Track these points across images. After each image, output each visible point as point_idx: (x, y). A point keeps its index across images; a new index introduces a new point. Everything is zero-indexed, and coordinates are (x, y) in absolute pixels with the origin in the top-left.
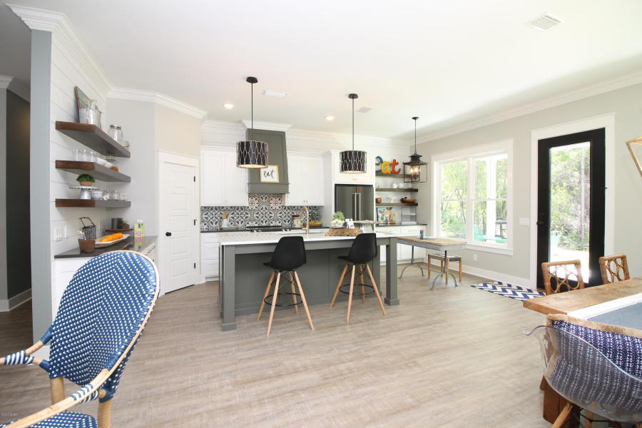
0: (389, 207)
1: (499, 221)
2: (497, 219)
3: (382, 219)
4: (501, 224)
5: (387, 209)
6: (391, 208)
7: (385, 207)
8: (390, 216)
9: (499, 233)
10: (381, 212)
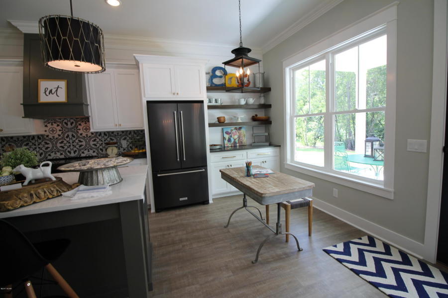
0: (238, 127)
1: (369, 138)
2: (367, 137)
3: (229, 140)
4: (372, 142)
5: (236, 129)
6: (240, 128)
7: (233, 128)
8: (239, 137)
9: (369, 153)
10: (227, 133)
